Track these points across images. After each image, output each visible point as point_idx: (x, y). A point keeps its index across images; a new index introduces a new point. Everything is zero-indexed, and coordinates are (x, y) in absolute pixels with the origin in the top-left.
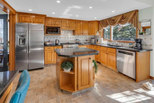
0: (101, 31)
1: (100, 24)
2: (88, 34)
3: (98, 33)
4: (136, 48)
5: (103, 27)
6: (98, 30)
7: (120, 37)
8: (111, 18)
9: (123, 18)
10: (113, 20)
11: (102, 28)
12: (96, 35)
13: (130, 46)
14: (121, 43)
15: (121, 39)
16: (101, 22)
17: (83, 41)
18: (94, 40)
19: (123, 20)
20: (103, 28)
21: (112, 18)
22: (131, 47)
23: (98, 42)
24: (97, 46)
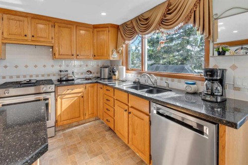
0: (122, 48)
1: (119, 33)
2: (91, 57)
3: (115, 53)
4: (208, 98)
5: (125, 40)
6: (116, 48)
7: (165, 64)
8: (142, 15)
9: (169, 10)
10: (147, 19)
11: (124, 43)
12: (111, 59)
13: (189, 90)
14: (164, 78)
15: (166, 68)
16: (121, 29)
17: (82, 74)
18: (107, 70)
19: (169, 17)
20: (127, 42)
21: (144, 15)
22: (192, 91)
23: (115, 75)
24: (108, 88)
